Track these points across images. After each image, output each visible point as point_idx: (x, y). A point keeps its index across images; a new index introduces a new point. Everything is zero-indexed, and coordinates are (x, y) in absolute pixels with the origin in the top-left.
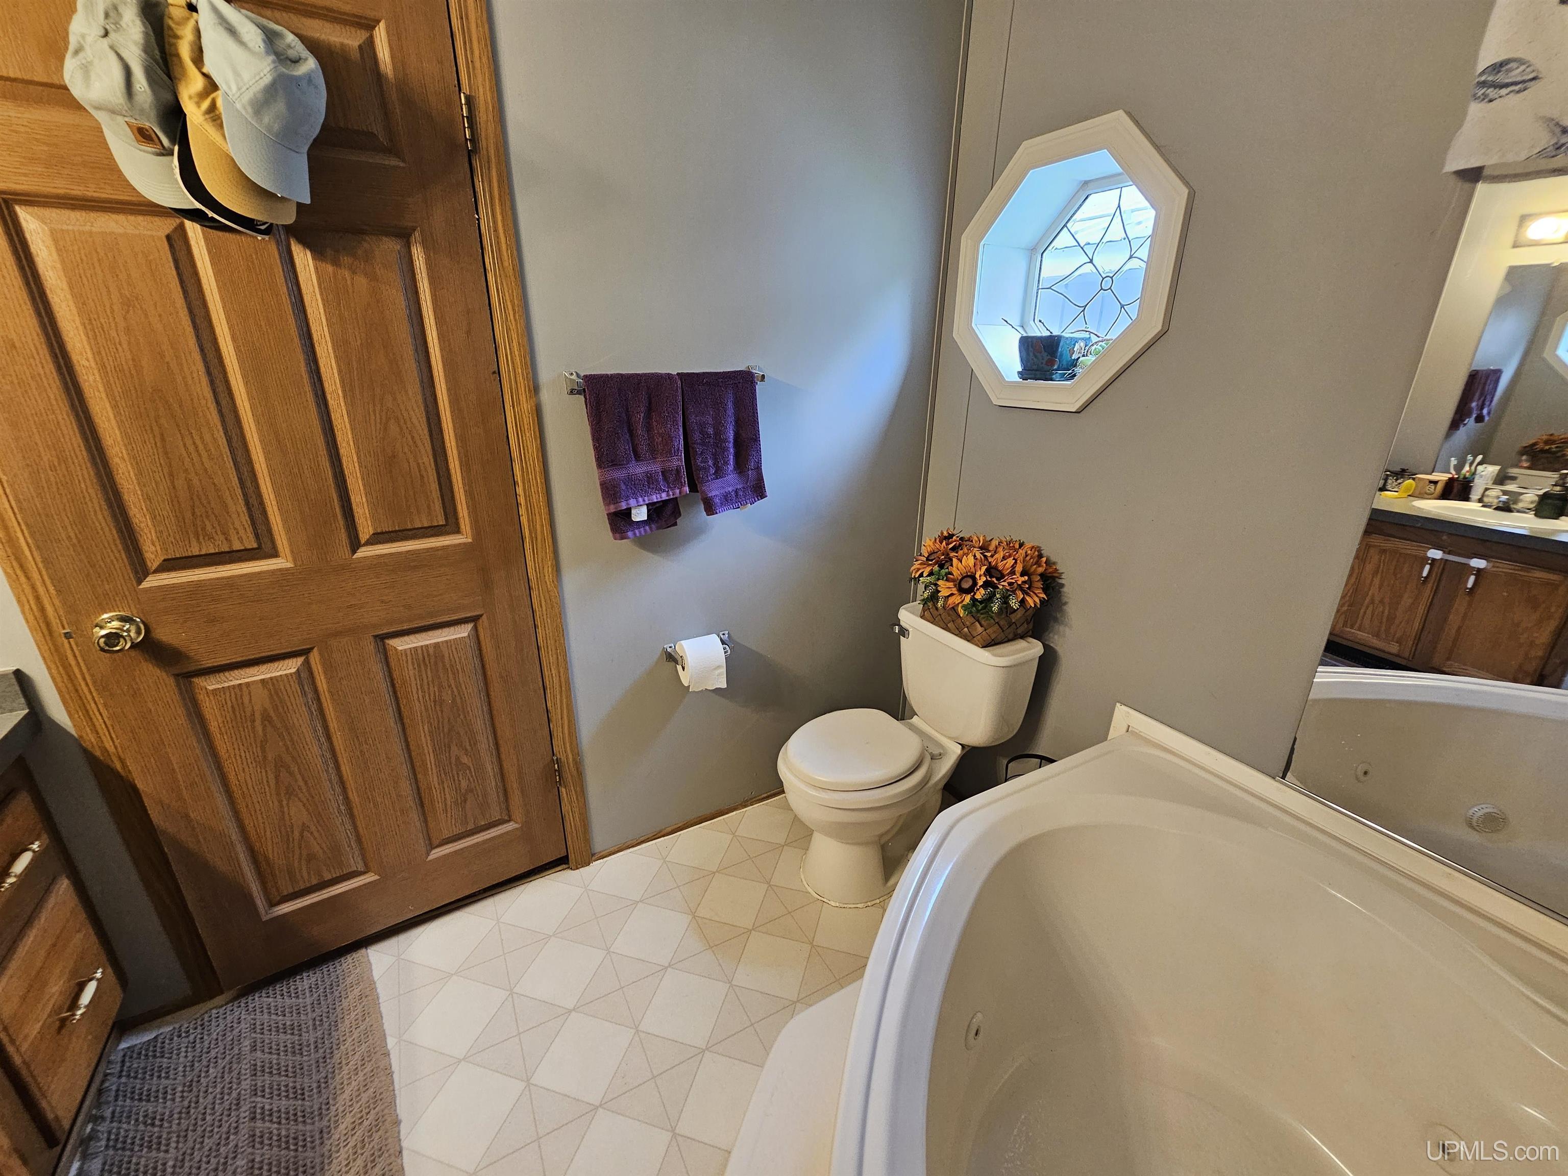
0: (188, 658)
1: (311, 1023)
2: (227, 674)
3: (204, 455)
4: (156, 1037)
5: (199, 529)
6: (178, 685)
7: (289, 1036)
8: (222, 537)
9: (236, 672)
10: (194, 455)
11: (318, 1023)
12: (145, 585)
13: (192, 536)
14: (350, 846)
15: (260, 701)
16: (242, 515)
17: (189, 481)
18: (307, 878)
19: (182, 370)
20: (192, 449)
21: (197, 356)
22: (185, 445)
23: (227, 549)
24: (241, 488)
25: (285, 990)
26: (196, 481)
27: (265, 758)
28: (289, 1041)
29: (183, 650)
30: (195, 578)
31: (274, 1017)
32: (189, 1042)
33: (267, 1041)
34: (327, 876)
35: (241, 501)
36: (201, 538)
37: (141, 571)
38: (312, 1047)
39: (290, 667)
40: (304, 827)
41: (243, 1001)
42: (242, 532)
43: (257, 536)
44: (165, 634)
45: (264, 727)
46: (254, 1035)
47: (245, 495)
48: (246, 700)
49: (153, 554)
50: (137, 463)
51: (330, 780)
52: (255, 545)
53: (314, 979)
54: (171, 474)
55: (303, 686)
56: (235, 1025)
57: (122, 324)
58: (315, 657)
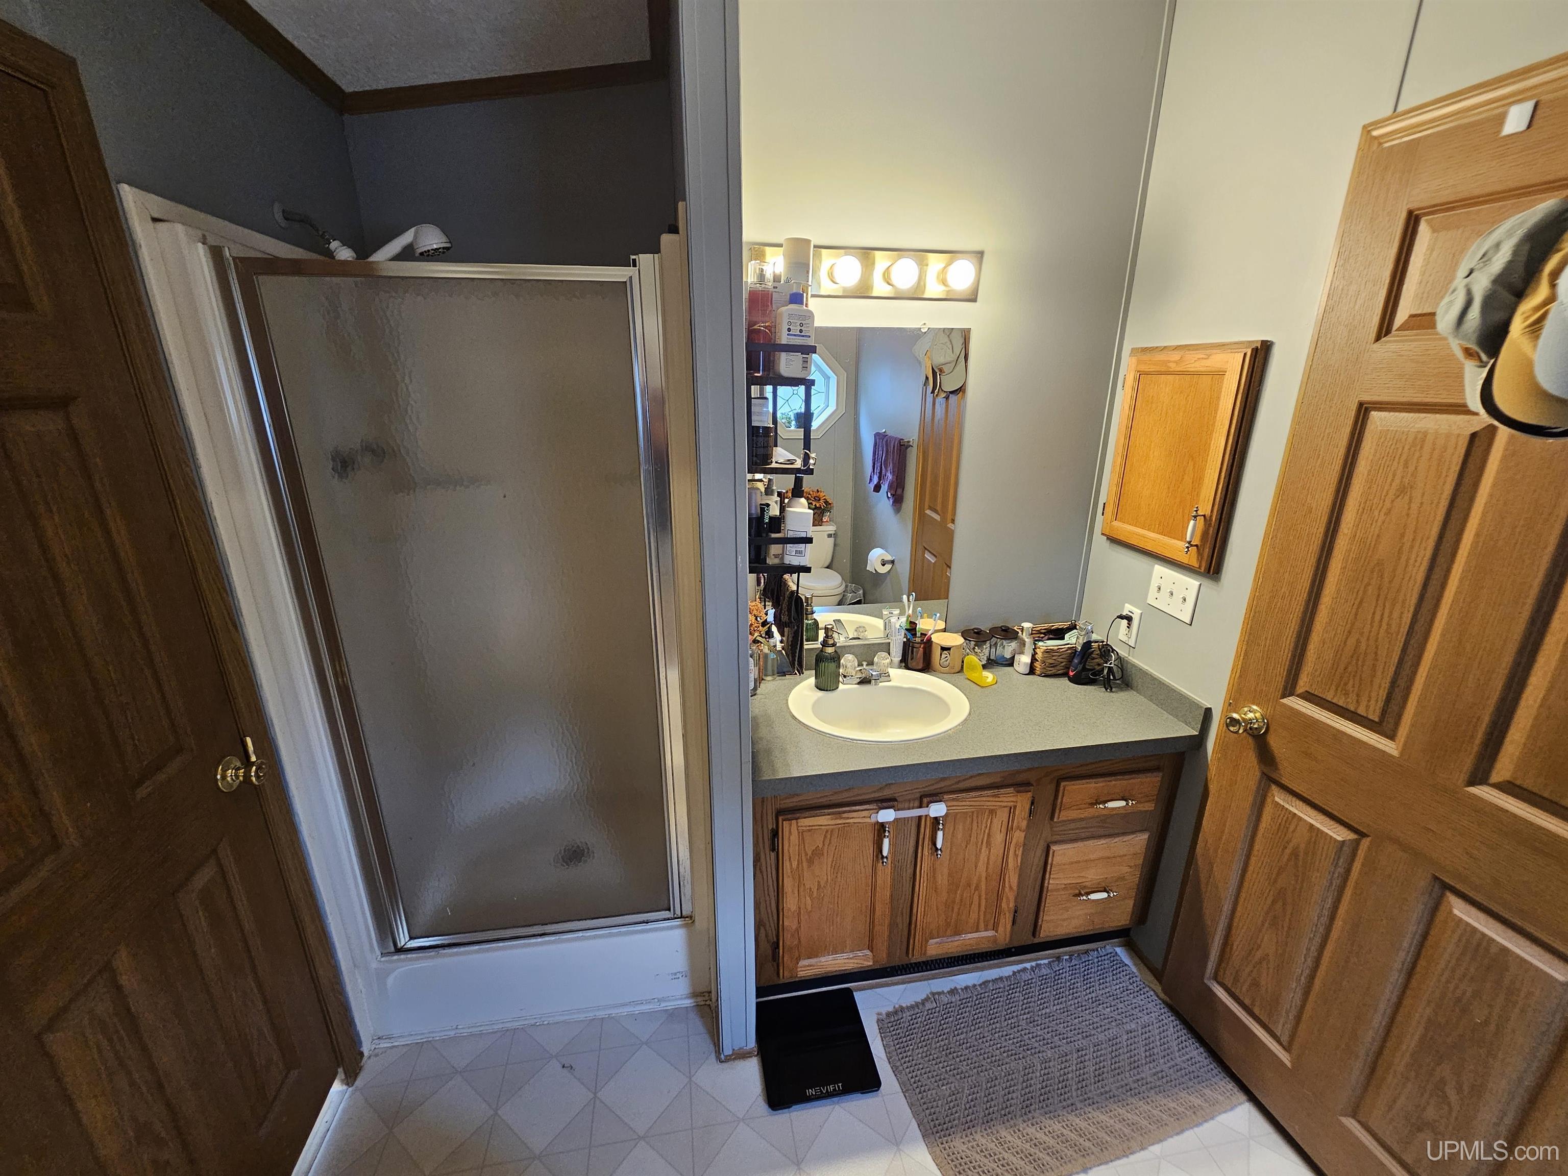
0: (1277, 769)
1: (1158, 1069)
2: (1294, 799)
3: (1384, 626)
4: (1126, 965)
5: (1342, 683)
6: (1260, 783)
7: (1144, 1055)
8: (1355, 697)
9: (1301, 803)
10: (1376, 624)
11: (1160, 1075)
12: (1285, 701)
13: (1333, 687)
14: (1287, 1013)
15: (1299, 838)
16: (1382, 689)
17: (1358, 641)
18: (1242, 991)
19: (1410, 551)
20: (1377, 618)
21: (1431, 543)
22: (1374, 613)
23: (1352, 709)
24: (1397, 667)
25: (1183, 1038)
26: (1363, 646)
27: (1275, 881)
28: (1139, 1057)
29: (1278, 760)
30: (1317, 716)
31: (1158, 1037)
32: (1127, 986)
33: (1136, 1040)
34: (1256, 1011)
35: (1389, 679)
36: (1340, 689)
37: (1289, 690)
38: (1138, 1077)
39: (1339, 834)
40: (1265, 958)
41: (1166, 1010)
42: (1373, 702)
43: (1384, 712)
44: (1274, 742)
45: (1289, 860)
46: (1140, 1028)
47: (1397, 673)
48: (1292, 828)
49: (1303, 684)
50: (1332, 614)
51: (1308, 949)
52: (1377, 720)
53: (1200, 1059)
54: (1350, 632)
55: (1339, 858)
56: (1145, 1012)
57: (1388, 504)
58: (1365, 843)
